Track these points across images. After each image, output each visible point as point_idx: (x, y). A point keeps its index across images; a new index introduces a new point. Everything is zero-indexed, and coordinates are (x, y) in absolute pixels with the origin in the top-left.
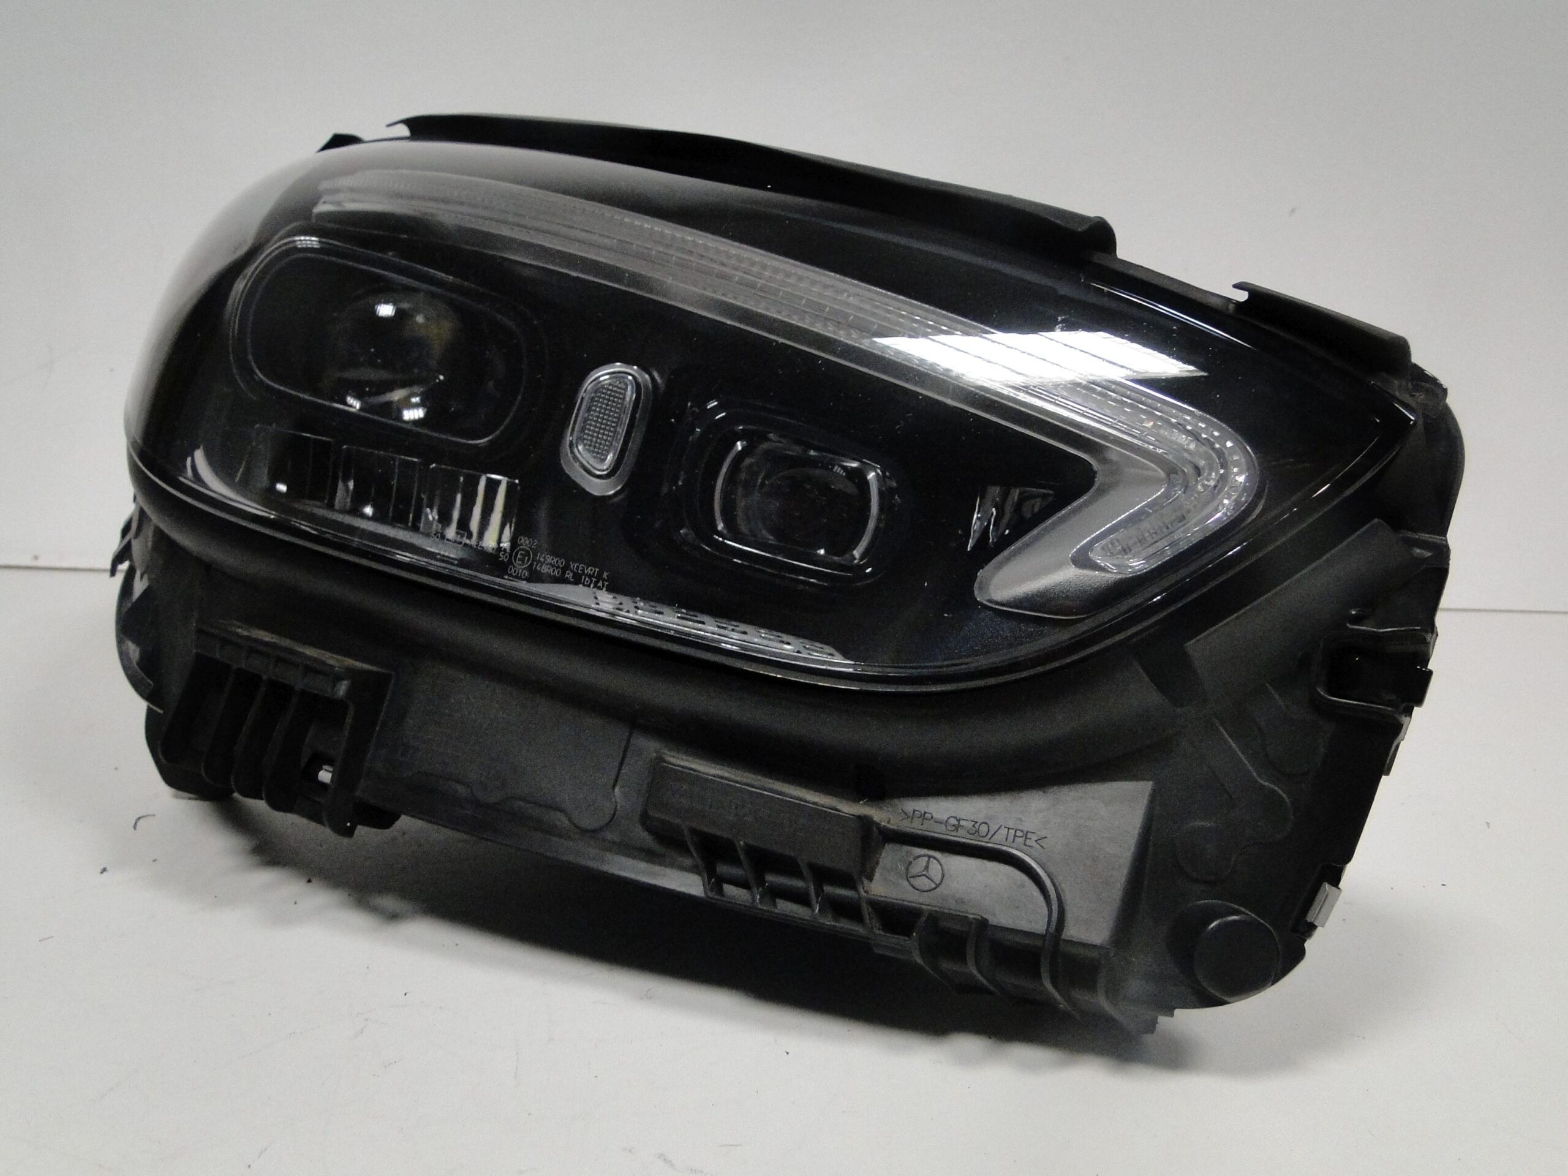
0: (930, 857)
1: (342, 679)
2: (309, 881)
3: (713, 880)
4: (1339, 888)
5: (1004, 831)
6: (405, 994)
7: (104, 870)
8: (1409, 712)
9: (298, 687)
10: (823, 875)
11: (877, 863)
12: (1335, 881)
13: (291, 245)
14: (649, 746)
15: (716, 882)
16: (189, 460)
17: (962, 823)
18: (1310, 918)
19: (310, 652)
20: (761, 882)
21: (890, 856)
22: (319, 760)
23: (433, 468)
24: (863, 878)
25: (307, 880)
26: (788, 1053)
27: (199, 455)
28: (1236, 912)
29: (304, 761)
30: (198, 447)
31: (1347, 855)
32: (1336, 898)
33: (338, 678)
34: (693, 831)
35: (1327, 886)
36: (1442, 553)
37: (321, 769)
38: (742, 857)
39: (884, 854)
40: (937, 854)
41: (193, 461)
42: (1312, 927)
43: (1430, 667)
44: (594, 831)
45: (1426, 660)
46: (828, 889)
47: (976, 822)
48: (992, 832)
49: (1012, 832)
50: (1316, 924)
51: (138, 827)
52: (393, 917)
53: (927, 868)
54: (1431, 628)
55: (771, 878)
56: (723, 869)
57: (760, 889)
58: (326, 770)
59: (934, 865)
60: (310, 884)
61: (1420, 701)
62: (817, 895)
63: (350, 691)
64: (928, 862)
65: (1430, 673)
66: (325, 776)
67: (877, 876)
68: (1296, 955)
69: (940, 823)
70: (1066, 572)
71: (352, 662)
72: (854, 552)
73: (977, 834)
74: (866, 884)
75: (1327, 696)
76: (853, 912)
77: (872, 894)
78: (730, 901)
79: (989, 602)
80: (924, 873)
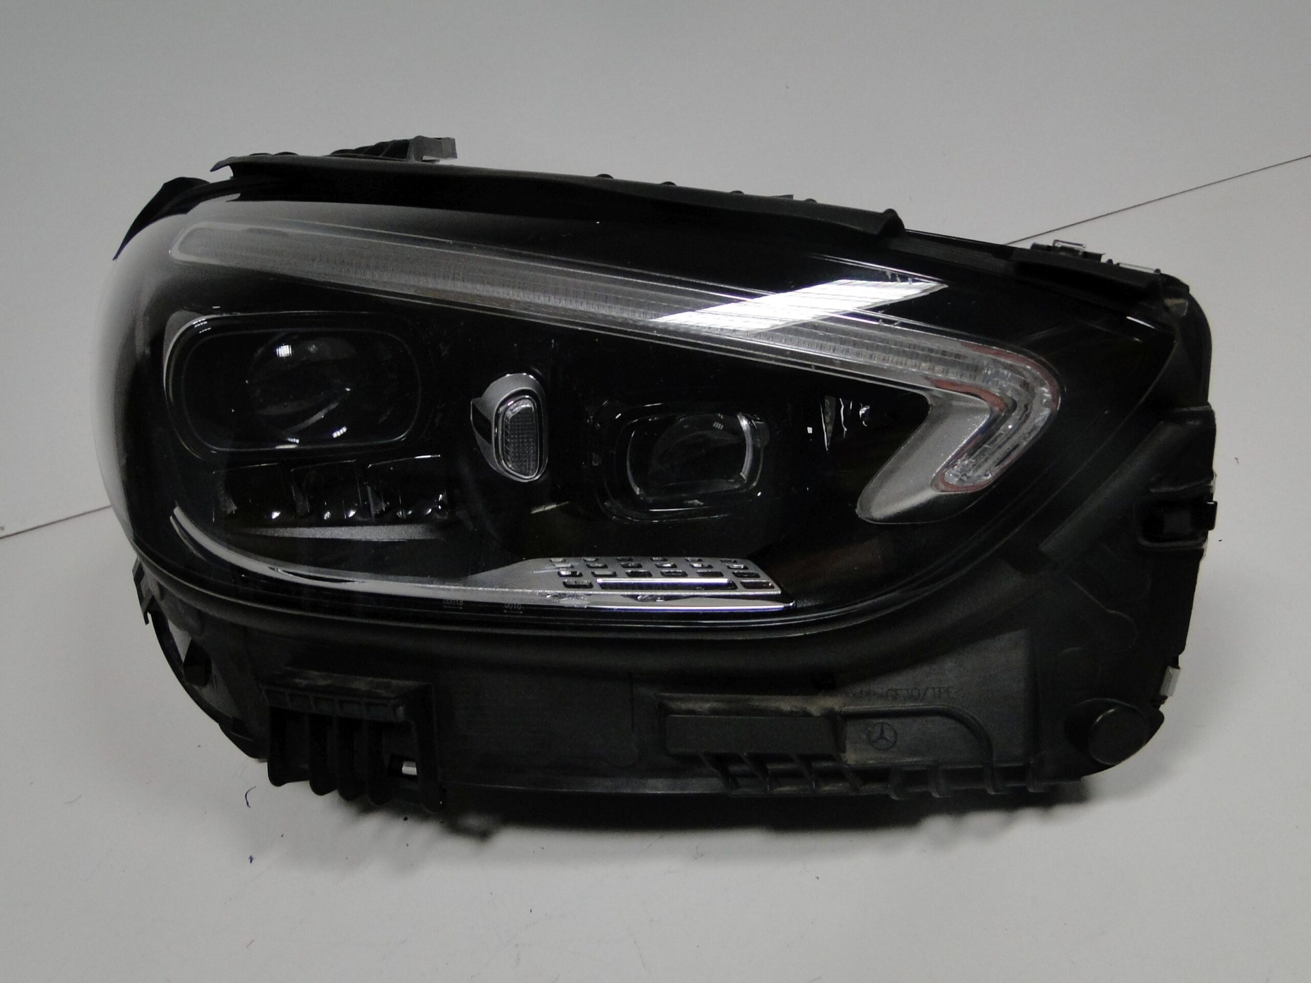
0: (882, 723)
1: (399, 706)
2: (406, 819)
3: (730, 780)
4: (1178, 668)
5: (930, 692)
6: (531, 911)
7: (251, 859)
8: (1205, 536)
9: (366, 716)
10: (807, 759)
11: (846, 738)
12: (1176, 665)
14: (648, 692)
16: (171, 518)
17: (898, 692)
18: (1162, 693)
19: (361, 684)
20: (765, 772)
21: (852, 730)
22: (398, 760)
23: (370, 467)
24: (839, 754)
25: (404, 817)
26: (818, 878)
27: (177, 511)
28: (1111, 706)
29: (387, 763)
30: (175, 507)
31: (1181, 647)
32: (1177, 675)
34: (706, 755)
35: (1171, 670)
36: (1208, 419)
37: (403, 766)
38: (745, 760)
39: (848, 729)
40: (887, 721)
41: (174, 517)
42: (1163, 699)
43: (1215, 499)
44: (632, 766)
45: (1211, 496)
46: (816, 765)
47: (908, 690)
48: (922, 694)
49: (936, 690)
50: (1168, 695)
51: (249, 804)
52: (483, 835)
53: (882, 732)
54: (1211, 475)
55: (770, 767)
56: (734, 769)
57: (767, 779)
58: (407, 766)
59: (886, 727)
60: (407, 821)
61: (1212, 526)
62: (810, 774)
63: (408, 712)
64: (882, 725)
65: (1216, 503)
66: (409, 769)
67: (848, 746)
68: (1159, 719)
69: (882, 696)
70: (928, 494)
71: (395, 682)
72: (741, 474)
73: (912, 698)
74: (842, 755)
75: (1146, 543)
76: (837, 775)
77: (849, 762)
78: (746, 789)
79: (871, 520)
80: (882, 736)
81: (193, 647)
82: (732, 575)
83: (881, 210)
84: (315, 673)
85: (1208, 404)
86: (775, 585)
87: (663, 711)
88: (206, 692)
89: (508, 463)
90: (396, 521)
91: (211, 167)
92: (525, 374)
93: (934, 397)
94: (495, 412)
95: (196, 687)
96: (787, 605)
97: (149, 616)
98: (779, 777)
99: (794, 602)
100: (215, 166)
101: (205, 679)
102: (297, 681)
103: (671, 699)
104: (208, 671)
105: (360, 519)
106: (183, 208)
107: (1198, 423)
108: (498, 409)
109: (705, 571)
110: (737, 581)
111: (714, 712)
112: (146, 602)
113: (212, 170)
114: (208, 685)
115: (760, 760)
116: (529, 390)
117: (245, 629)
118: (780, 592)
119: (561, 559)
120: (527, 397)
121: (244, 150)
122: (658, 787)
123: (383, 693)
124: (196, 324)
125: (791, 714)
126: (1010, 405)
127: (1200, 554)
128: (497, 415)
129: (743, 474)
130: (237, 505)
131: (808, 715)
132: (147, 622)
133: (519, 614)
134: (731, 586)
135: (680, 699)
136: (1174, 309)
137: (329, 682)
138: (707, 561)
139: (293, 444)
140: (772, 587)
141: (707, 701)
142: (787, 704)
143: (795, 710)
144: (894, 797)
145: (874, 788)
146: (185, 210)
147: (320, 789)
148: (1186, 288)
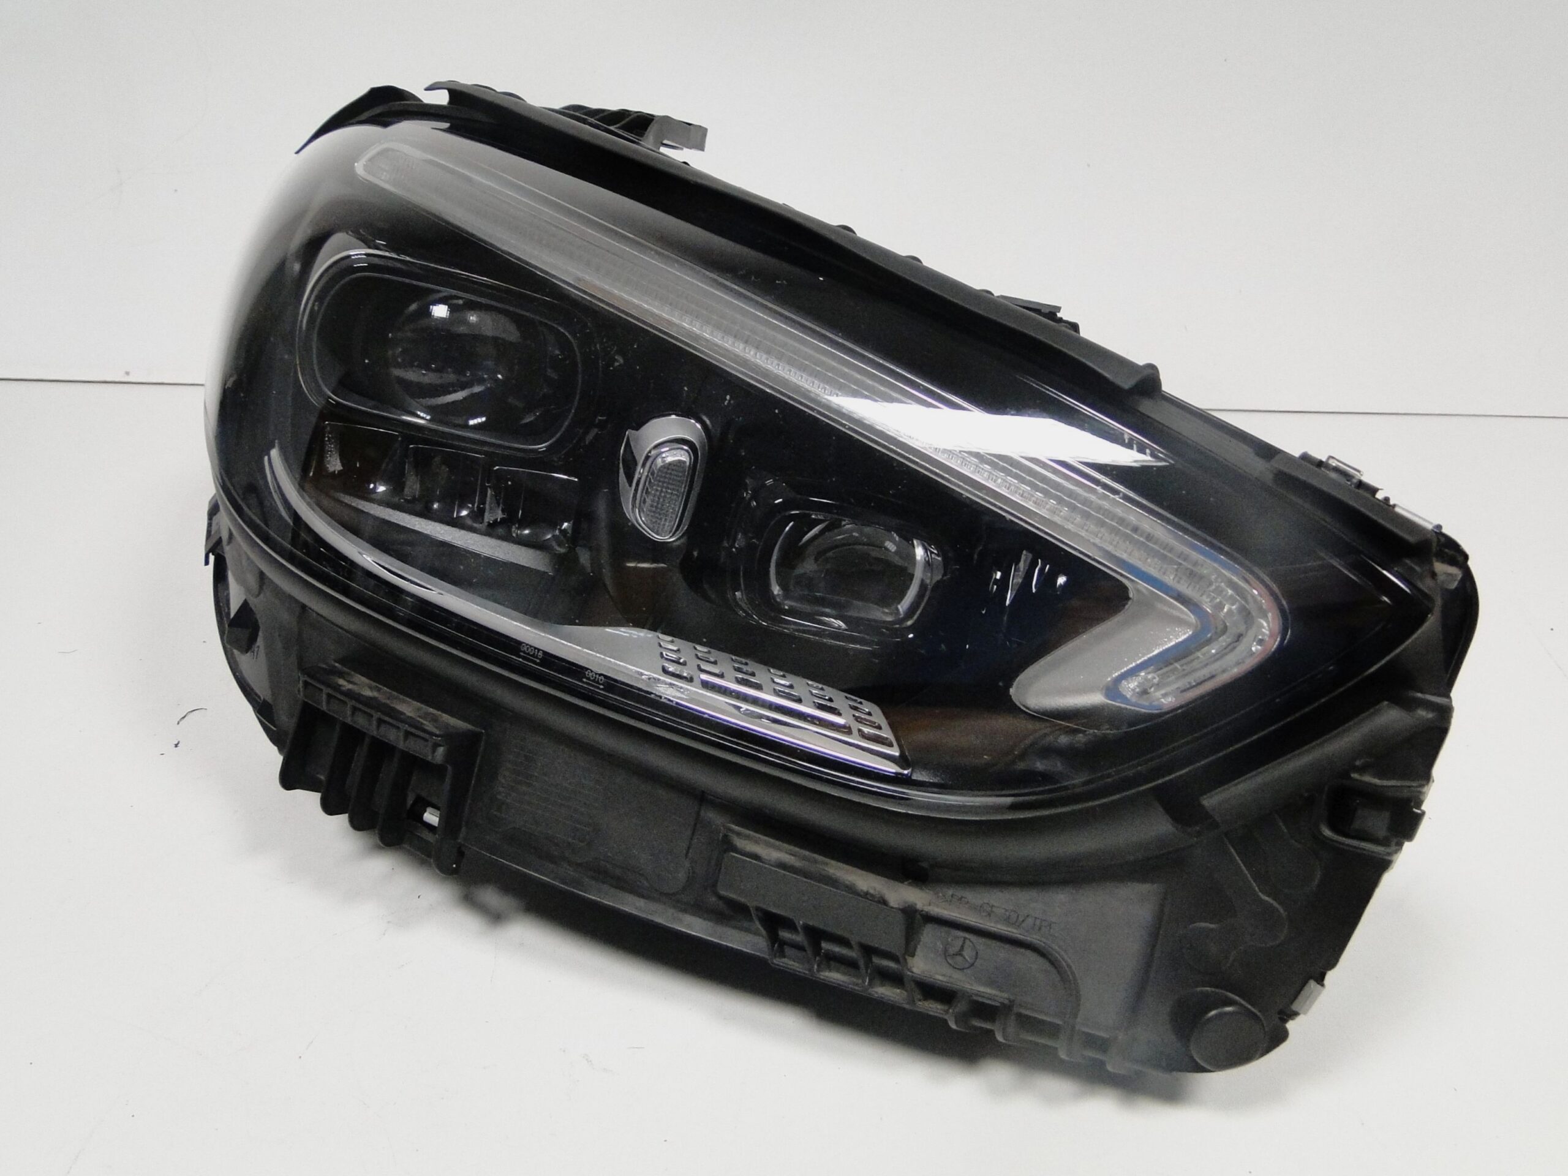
0: (965, 938)
1: (440, 746)
3: (776, 945)
4: (1323, 985)
5: (1030, 921)
8: (1400, 845)
9: (401, 745)
10: (868, 951)
11: (920, 941)
12: (1320, 979)
13: (346, 262)
14: (716, 819)
15: (778, 945)
16: (266, 458)
17: (994, 909)
18: (1295, 1007)
19: (408, 708)
20: (817, 949)
21: (929, 935)
22: (423, 804)
23: (496, 469)
24: (907, 957)
27: (274, 453)
28: (1231, 1003)
29: (410, 801)
30: (273, 447)
31: (1332, 963)
32: (1319, 994)
33: (436, 746)
34: (758, 909)
35: (1312, 984)
36: (1445, 713)
37: (425, 811)
38: (799, 929)
39: (925, 932)
40: (971, 937)
41: (269, 459)
42: (1294, 1015)
43: (1423, 808)
44: (674, 894)
45: (1419, 804)
46: (877, 960)
47: (1007, 910)
48: (1021, 919)
49: (1038, 922)
50: (1299, 1011)
52: (496, 918)
53: (962, 947)
54: (1426, 777)
55: (825, 946)
56: (785, 935)
57: (818, 958)
58: (430, 813)
62: (867, 968)
63: (448, 756)
64: (964, 940)
65: (1423, 813)
66: (431, 817)
67: (919, 952)
68: (1278, 1037)
69: (976, 909)
70: (1095, 699)
71: (446, 718)
72: (899, 607)
73: (1007, 921)
74: (909, 959)
75: (1327, 832)
76: (896, 979)
77: (915, 970)
78: (791, 963)
79: (1024, 706)
80: (959, 953)
81: (245, 607)
82: (852, 718)
83: (1141, 361)
84: (363, 679)
85: (1449, 697)
86: (895, 744)
87: (727, 845)
88: (244, 660)
89: (642, 515)
90: (507, 538)
91: (426, 85)
92: (693, 421)
93: (1138, 591)
94: (646, 452)
95: (236, 652)
96: (900, 771)
97: (212, 558)
98: (831, 960)
99: (910, 770)
100: (431, 85)
101: (248, 646)
102: (341, 682)
103: (739, 834)
104: (252, 639)
105: (469, 522)
106: (383, 120)
107: (1430, 715)
108: (650, 452)
109: (824, 703)
110: (855, 726)
111: (782, 865)
112: (214, 540)
113: (427, 89)
114: (248, 654)
115: (816, 935)
116: (692, 442)
117: (304, 607)
118: (897, 754)
119: (670, 638)
120: (686, 448)
121: (468, 77)
122: (695, 927)
123: (429, 726)
124: (354, 255)
125: (866, 895)
126: (1220, 627)
127: (1384, 865)
128: (647, 457)
129: (902, 607)
130: (343, 465)
131: (884, 902)
132: (207, 563)
133: (598, 688)
134: (846, 730)
135: (748, 837)
136: (1441, 578)
137: (376, 694)
138: (829, 692)
139: (422, 419)
140: (890, 745)
141: (779, 849)
142: (865, 881)
143: (872, 891)
144: (954, 1026)
145: (933, 1008)
146: (385, 125)
147: (329, 808)
148: (1466, 557)
